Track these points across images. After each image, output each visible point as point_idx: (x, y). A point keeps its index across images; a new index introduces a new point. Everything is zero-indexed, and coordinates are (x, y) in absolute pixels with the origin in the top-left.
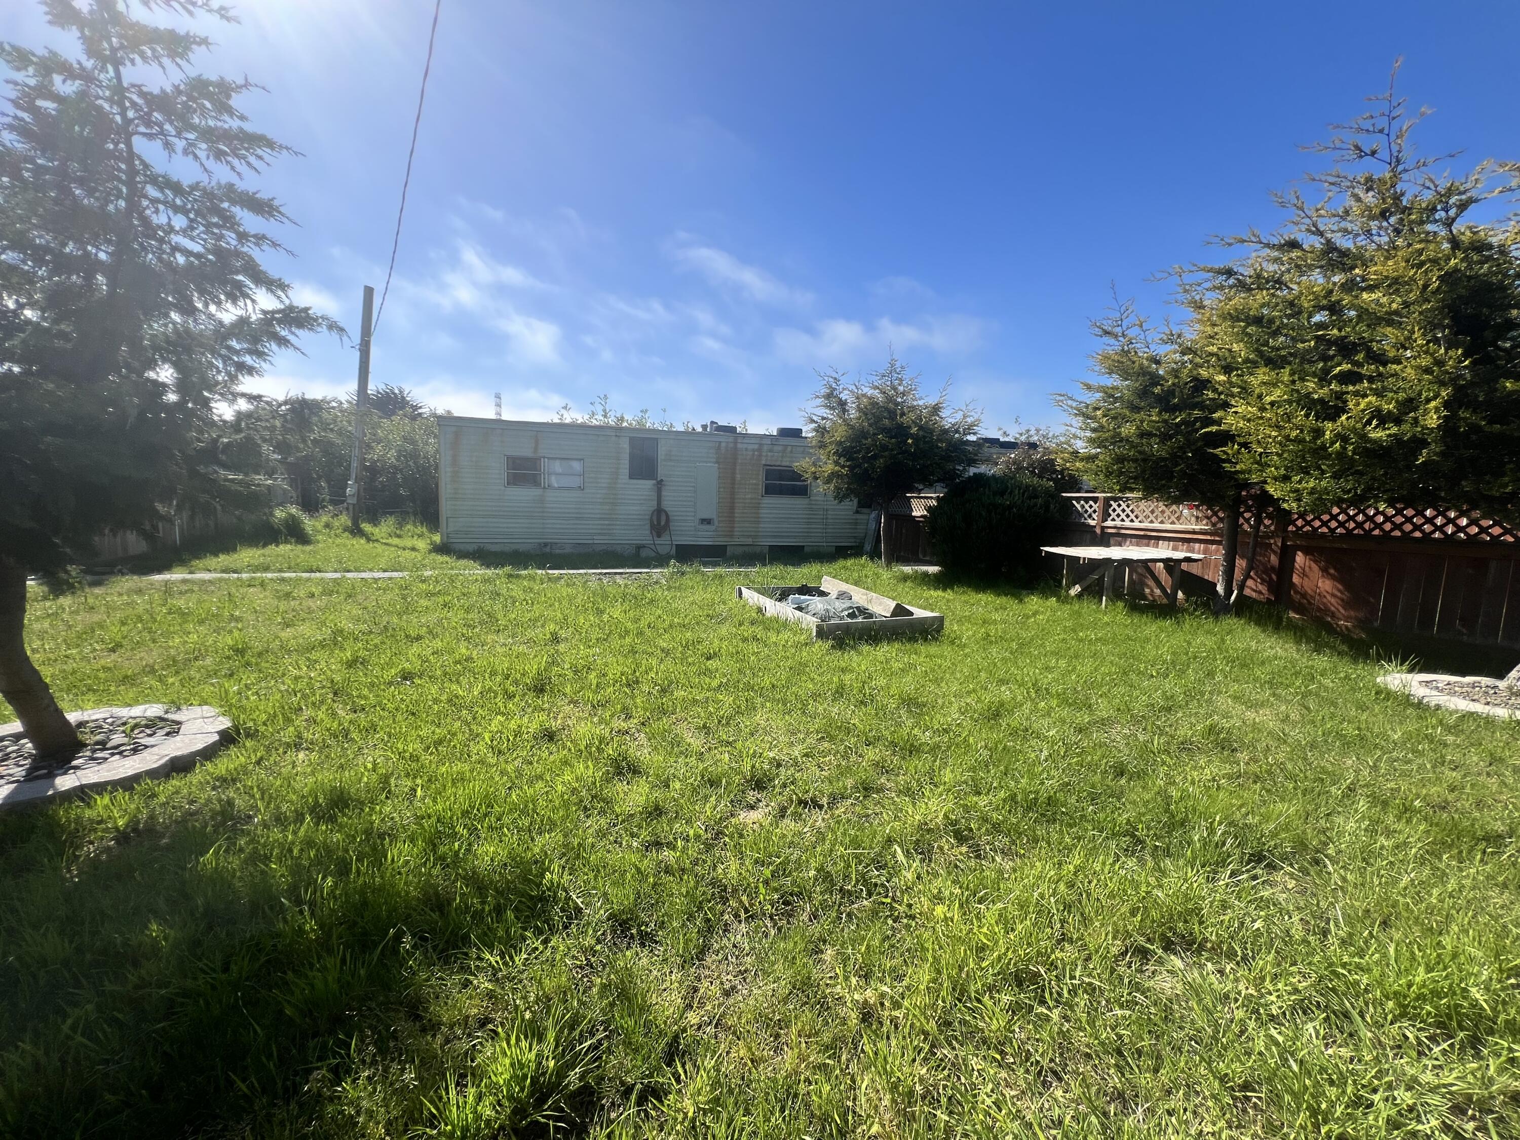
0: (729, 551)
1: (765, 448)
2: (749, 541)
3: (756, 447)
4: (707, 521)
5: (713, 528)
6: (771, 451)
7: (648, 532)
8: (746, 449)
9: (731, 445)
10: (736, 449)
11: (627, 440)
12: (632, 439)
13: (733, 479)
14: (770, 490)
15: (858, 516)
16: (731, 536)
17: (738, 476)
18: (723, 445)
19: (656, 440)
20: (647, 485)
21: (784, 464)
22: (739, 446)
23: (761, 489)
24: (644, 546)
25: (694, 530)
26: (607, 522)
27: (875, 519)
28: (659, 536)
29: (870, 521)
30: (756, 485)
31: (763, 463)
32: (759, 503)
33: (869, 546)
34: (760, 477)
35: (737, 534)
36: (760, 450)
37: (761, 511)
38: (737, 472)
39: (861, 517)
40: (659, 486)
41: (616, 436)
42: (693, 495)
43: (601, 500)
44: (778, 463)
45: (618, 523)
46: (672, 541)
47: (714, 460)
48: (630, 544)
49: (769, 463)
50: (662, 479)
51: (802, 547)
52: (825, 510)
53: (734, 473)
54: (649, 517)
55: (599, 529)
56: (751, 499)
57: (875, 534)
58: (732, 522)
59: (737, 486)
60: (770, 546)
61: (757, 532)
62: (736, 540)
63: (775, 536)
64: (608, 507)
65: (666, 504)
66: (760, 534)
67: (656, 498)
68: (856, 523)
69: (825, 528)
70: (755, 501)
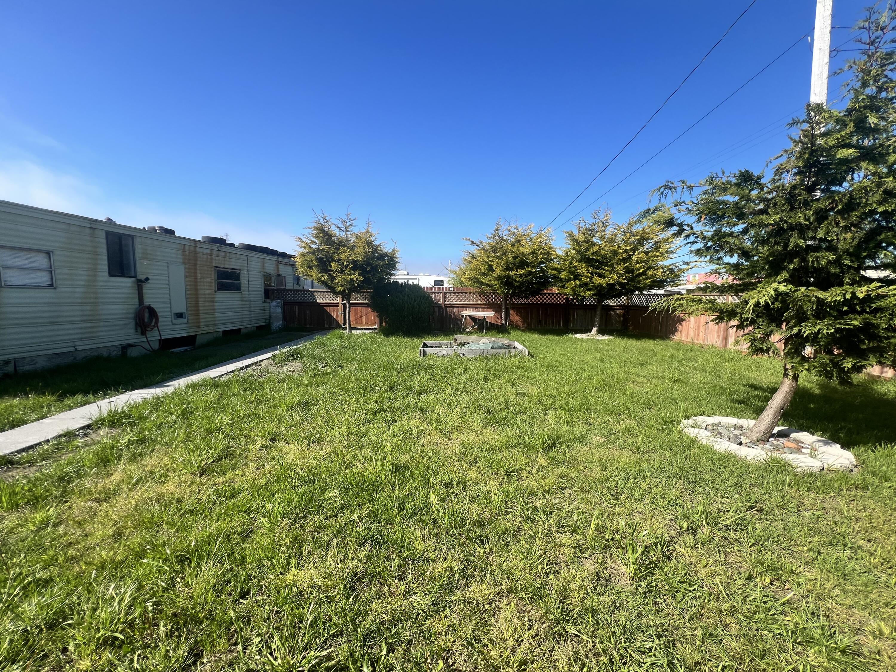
0: (199, 340)
1: (215, 253)
2: (211, 329)
3: (209, 251)
4: (180, 316)
5: (185, 321)
6: (218, 256)
7: (132, 331)
8: (203, 253)
9: (192, 249)
10: (195, 252)
11: (103, 234)
12: (108, 234)
13: (196, 278)
14: (222, 287)
15: (265, 304)
16: (199, 327)
17: (199, 275)
18: (187, 247)
19: (132, 237)
20: (127, 282)
21: (226, 266)
22: (198, 249)
23: (214, 286)
24: (131, 345)
25: (173, 324)
26: (89, 325)
27: (278, 305)
28: (143, 333)
29: (272, 307)
30: (211, 282)
31: (214, 265)
32: (214, 298)
33: (277, 324)
34: (213, 276)
35: (202, 324)
36: (211, 254)
37: (216, 304)
38: (198, 271)
39: (266, 305)
40: (140, 284)
41: (91, 228)
42: (168, 292)
43: (80, 301)
44: (222, 266)
45: (102, 324)
46: (160, 336)
47: (181, 261)
48: (116, 346)
49: (217, 265)
50: (145, 277)
51: (240, 329)
52: (250, 301)
53: (196, 273)
54: (133, 316)
55: (82, 333)
56: (209, 294)
57: (281, 316)
58: (198, 314)
59: (199, 284)
60: (223, 332)
61: (215, 321)
62: (202, 329)
63: (225, 323)
64: (88, 308)
65: (147, 301)
66: (217, 322)
67: (137, 296)
68: (264, 310)
69: (250, 314)
70: (211, 296)
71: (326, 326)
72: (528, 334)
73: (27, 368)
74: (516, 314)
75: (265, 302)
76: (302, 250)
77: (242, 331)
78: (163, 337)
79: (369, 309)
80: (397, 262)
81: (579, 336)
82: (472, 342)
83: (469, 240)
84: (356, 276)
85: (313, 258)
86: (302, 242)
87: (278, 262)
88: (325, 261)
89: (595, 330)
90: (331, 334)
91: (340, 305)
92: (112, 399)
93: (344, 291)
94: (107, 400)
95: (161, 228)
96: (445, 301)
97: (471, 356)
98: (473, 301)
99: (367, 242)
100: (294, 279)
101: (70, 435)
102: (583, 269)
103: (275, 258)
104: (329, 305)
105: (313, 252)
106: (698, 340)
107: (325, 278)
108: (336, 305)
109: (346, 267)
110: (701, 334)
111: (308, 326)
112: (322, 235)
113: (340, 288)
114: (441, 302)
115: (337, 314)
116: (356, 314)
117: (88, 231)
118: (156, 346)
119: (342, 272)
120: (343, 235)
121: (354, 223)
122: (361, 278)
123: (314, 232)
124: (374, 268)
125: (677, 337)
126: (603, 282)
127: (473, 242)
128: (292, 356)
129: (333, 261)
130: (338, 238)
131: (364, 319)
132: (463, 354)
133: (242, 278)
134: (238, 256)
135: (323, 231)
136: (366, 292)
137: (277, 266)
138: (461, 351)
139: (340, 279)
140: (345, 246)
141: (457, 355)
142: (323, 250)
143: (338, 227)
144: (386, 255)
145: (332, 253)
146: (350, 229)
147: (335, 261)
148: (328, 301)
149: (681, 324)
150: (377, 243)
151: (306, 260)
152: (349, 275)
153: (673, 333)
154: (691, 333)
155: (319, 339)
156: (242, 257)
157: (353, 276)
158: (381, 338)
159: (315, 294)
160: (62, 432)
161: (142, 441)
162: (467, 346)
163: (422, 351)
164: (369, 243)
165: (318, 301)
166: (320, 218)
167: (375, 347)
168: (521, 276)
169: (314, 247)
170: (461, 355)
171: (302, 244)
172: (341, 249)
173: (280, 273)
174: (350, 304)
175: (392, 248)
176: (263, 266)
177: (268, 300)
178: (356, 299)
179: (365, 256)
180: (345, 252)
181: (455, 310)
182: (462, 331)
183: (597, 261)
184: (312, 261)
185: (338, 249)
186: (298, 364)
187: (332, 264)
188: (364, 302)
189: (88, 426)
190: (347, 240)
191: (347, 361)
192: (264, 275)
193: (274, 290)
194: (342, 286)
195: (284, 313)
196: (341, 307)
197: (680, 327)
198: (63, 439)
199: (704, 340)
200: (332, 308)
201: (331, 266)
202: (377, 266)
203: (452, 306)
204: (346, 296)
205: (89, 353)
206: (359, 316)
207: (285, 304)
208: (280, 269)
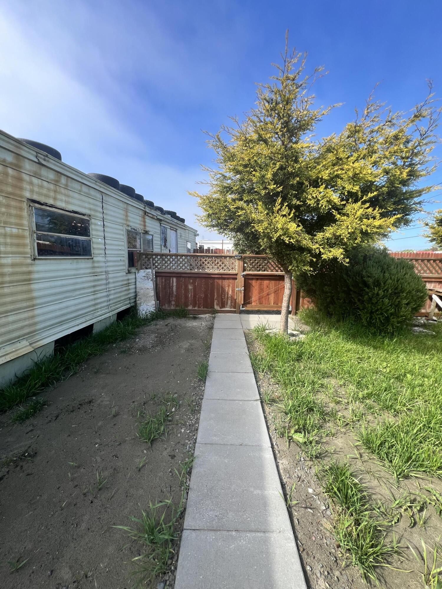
1: (28, 166)
15: (130, 276)
21: (59, 204)
23: (29, 246)
27: (147, 277)
29: (138, 280)
30: (17, 236)
31: (28, 195)
32: (30, 273)
33: (147, 306)
34: (25, 222)
37: (34, 286)
39: (132, 276)
44: (51, 202)
49: (35, 197)
51: (91, 326)
52: (107, 272)
56: (13, 265)
57: (152, 294)
60: (57, 342)
61: (35, 324)
63: (61, 323)
66: (38, 327)
68: (128, 284)
69: (108, 296)
70: (24, 269)
71: (217, 307)
75: (129, 272)
77: (95, 328)
87: (145, 212)
98: (431, 272)
100: (161, 239)
103: (141, 206)
104: (223, 277)
108: (234, 277)
111: (190, 308)
115: (233, 291)
116: (261, 290)
131: (272, 297)
133: (93, 232)
134: (85, 189)
137: (144, 218)
148: (222, 271)
156: (92, 192)
159: (202, 260)
165: (207, 271)
173: (147, 229)
176: (127, 216)
177: (133, 270)
192: (128, 231)
193: (141, 254)
195: (156, 288)
196: (240, 280)
200: (226, 282)
206: (265, 293)
207: (158, 275)
208: (147, 224)
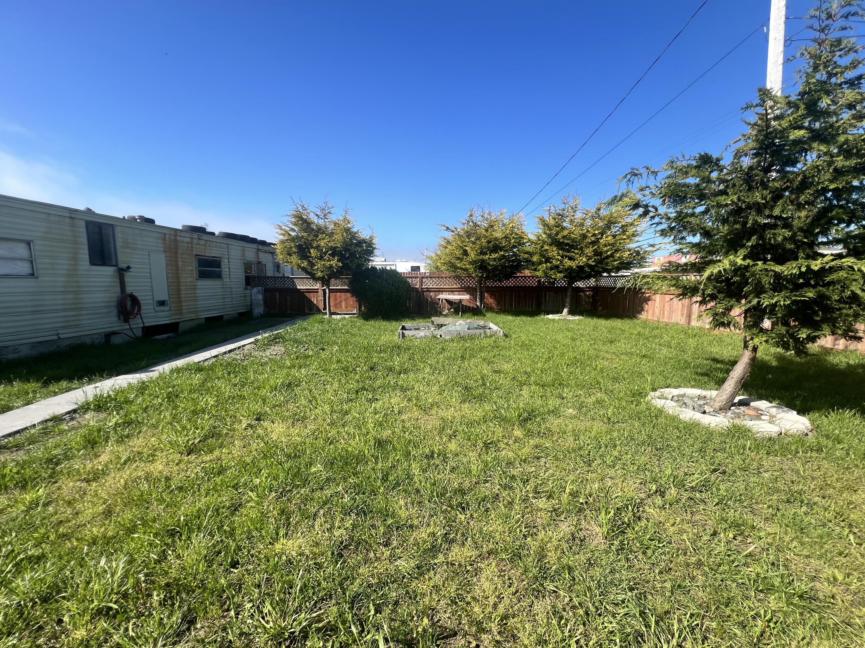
0: (182, 327)
1: (195, 241)
2: (193, 316)
3: (189, 240)
4: (162, 303)
5: (167, 308)
6: (198, 244)
7: (115, 319)
8: (183, 242)
9: (173, 237)
10: (176, 241)
11: (83, 224)
12: (88, 224)
13: (177, 266)
14: (203, 275)
15: (246, 291)
16: (181, 314)
17: (180, 263)
18: (167, 236)
19: (112, 226)
20: (109, 271)
21: (207, 254)
22: (178, 238)
23: (195, 274)
24: (114, 333)
25: (156, 312)
26: (71, 313)
27: (258, 292)
28: (126, 321)
29: (253, 294)
30: (192, 270)
31: (195, 253)
32: (195, 285)
33: (259, 310)
34: (194, 264)
35: (184, 311)
36: (191, 243)
37: (197, 291)
38: (179, 260)
39: (248, 292)
40: (122, 272)
41: (71, 217)
42: (149, 280)
43: (62, 289)
44: (203, 254)
45: (84, 312)
46: (143, 323)
47: (162, 249)
48: (99, 334)
49: (198, 254)
50: (126, 265)
51: (222, 317)
52: (231, 288)
53: (177, 261)
54: (114, 304)
55: (64, 322)
56: (190, 282)
57: (262, 302)
58: (180, 302)
59: (180, 272)
60: (206, 319)
61: (197, 308)
62: (185, 316)
63: (208, 310)
64: (71, 296)
65: (129, 289)
66: (199, 309)
67: (119, 284)
68: (246, 296)
69: (232, 301)
70: (193, 284)
71: (307, 311)
72: (502, 316)
73: (11, 356)
74: (491, 297)
75: (246, 289)
76: (281, 237)
77: (225, 317)
78: (146, 325)
79: (349, 294)
80: (375, 248)
81: (550, 316)
82: (448, 324)
83: (444, 226)
84: (334, 262)
85: (293, 244)
86: (281, 229)
87: (258, 250)
88: (305, 248)
89: (566, 310)
90: (312, 319)
91: (320, 291)
92: (98, 384)
93: (323, 277)
94: (93, 386)
95: (141, 218)
96: (422, 285)
97: (448, 338)
98: (449, 285)
99: (345, 229)
100: (274, 266)
101: (57, 419)
102: (554, 252)
103: (255, 246)
104: (309, 291)
105: (293, 239)
106: (663, 318)
107: (305, 264)
108: (316, 291)
109: (325, 253)
110: (666, 312)
111: (289, 312)
112: (300, 222)
113: (319, 274)
114: (417, 286)
115: (317, 300)
116: (336, 299)
117: (67, 220)
118: (139, 333)
119: (321, 258)
120: (321, 222)
121: (333, 211)
122: (340, 264)
123: (293, 220)
124: (353, 255)
125: (643, 316)
126: (573, 264)
127: (448, 228)
128: (274, 341)
129: (312, 247)
130: (317, 226)
131: (343, 304)
132: (441, 336)
133: (223, 266)
134: (218, 244)
135: (302, 219)
136: (345, 278)
137: (257, 253)
138: (438, 333)
139: (319, 265)
140: (322, 233)
141: (435, 337)
142: (302, 237)
143: (317, 215)
144: (364, 241)
145: (311, 240)
146: (329, 216)
147: (314, 248)
148: (308, 287)
149: (647, 304)
150: (355, 230)
151: (286, 247)
152: (328, 261)
153: (640, 312)
154: (657, 311)
155: (300, 323)
156: (222, 245)
157: (332, 262)
158: (360, 322)
159: (295, 280)
160: (48, 417)
161: (129, 423)
162: (444, 328)
163: (401, 333)
164: (348, 230)
165: (298, 287)
166: (298, 205)
167: (355, 331)
168: (494, 259)
169: (293, 234)
170: (439, 336)
171: (282, 232)
172: (320, 236)
173: (261, 260)
174: (329, 290)
175: (370, 234)
176: (244, 254)
177: (249, 287)
178: (336, 285)
179: (343, 243)
180: (324, 239)
181: (432, 294)
182: (439, 314)
183: (567, 244)
184: (291, 248)
185: (317, 236)
186: (279, 348)
187: (312, 251)
188: (343, 287)
189: (75, 411)
190: (326, 228)
191: (328, 344)
192: (245, 263)
193: (254, 277)
194: (322, 272)
195: (265, 299)
196: (321, 293)
197: (646, 306)
198: (50, 424)
199: (669, 318)
200: (312, 294)
201: (310, 253)
202: (355, 252)
203: (429, 290)
204: (325, 281)
205: (72, 341)
206: (338, 301)
207: (266, 290)
208: (260, 257)
